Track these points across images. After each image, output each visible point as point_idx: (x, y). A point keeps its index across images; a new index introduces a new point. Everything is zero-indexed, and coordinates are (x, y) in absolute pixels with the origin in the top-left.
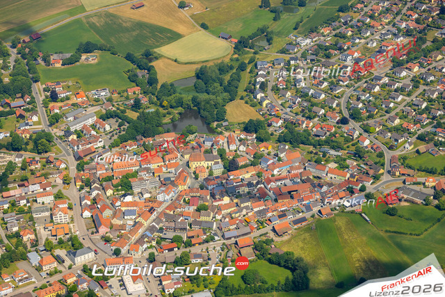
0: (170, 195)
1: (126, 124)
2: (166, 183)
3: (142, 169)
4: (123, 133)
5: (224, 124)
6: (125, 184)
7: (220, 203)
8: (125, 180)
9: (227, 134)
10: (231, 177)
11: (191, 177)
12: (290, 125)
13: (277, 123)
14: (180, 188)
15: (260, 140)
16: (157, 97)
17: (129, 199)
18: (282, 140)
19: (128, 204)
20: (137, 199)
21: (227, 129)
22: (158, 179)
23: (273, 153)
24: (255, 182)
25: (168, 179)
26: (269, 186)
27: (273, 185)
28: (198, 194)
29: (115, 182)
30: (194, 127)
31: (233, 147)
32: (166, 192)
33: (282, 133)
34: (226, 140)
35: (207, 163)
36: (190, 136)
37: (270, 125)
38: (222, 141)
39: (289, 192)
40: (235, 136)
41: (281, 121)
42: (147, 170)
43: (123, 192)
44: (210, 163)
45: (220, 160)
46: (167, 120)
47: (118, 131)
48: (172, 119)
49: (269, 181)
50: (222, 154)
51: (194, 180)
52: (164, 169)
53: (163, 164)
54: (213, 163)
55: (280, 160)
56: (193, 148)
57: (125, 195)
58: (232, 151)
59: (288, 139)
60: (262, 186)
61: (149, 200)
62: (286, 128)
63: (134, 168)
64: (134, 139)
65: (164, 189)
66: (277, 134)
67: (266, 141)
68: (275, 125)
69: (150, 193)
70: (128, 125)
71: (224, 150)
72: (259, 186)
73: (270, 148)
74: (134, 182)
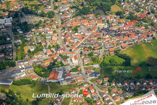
0: (90, 34)
1: (78, 10)
2: (89, 30)
3: (81, 25)
4: (77, 13)
5: (110, 12)
6: (76, 29)
7: (105, 37)
8: (76, 28)
9: (110, 15)
10: (110, 29)
11: (97, 28)
12: (131, 14)
13: (127, 13)
14: (93, 31)
15: (121, 18)
16: (89, 2)
17: (76, 34)
18: (128, 18)
19: (76, 36)
20: (79, 34)
21: (111, 14)
22: (86, 28)
24: (117, 31)
25: (90, 28)
26: (122, 33)
27: (123, 32)
28: (99, 34)
29: (72, 28)
30: (100, 13)
31: (112, 20)
32: (89, 33)
33: (128, 16)
34: (110, 17)
35: (102, 24)
36: (98, 15)
37: (124, 13)
38: (108, 17)
39: (128, 35)
40: (113, 16)
41: (128, 12)
42: (83, 25)
43: (75, 32)
45: (107, 23)
46: (92, 10)
47: (75, 12)
48: (93, 10)
49: (122, 31)
52: (89, 25)
53: (88, 24)
54: (105, 24)
56: (99, 19)
57: (75, 33)
58: (111, 21)
59: (130, 18)
60: (120, 32)
61: (83, 35)
62: (130, 14)
63: (79, 24)
64: (80, 15)
65: (88, 31)
66: (127, 16)
67: (123, 18)
68: (126, 13)
69: (83, 32)
70: (79, 11)
71: (109, 20)
73: (124, 21)
74: (78, 29)
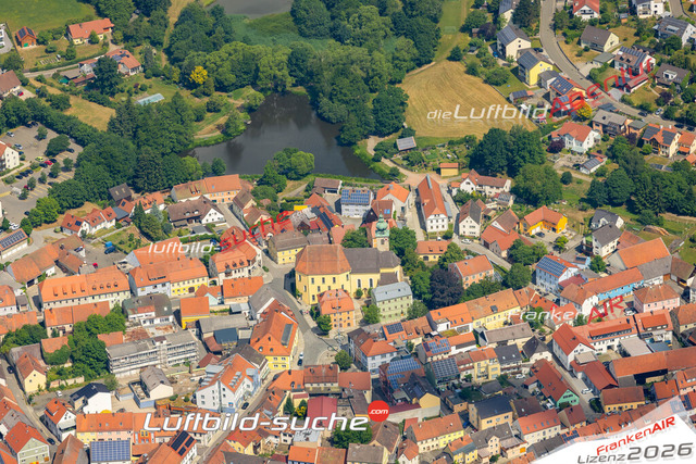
0: (241, 391)
1: (73, 145)
2: (225, 348)
3: (137, 304)
4: (64, 177)
5: (403, 144)
6: (87, 352)
7: (407, 415)
8: (86, 341)
9: (414, 178)
10: (442, 328)
11: (305, 327)
12: (624, 148)
13: (581, 140)
14: (273, 365)
15: (527, 198)
16: (168, 52)
17: (100, 403)
18: (601, 197)
19: (100, 422)
20: (127, 402)
21: (413, 161)
22: (193, 332)
23: (572, 244)
24: (520, 343)
25: (230, 333)
26: (571, 358)
27: (582, 352)
28: (335, 387)
29: (51, 345)
30: (304, 158)
31: (437, 224)
32: (228, 379)
33: (598, 174)
34: (412, 198)
35: (355, 278)
36: (290, 183)
37: (556, 148)
38: (399, 201)
39: (640, 378)
40: (443, 183)
41: (594, 135)
42: (157, 303)
43: (80, 380)
44: (365, 279)
45: (398, 269)
46: (207, 131)
47: (47, 170)
48: (225, 129)
49: (570, 341)
50: (402, 247)
51: (314, 337)
52: (213, 301)
53: (206, 281)
54: (376, 277)
55: (598, 265)
56: (303, 227)
57: (87, 392)
58: (433, 236)
59: (623, 194)
60: (547, 355)
61: (172, 408)
63: (110, 298)
64: (104, 196)
65: (217, 369)
66: (585, 177)
67: (548, 200)
68: (574, 146)
69: (172, 381)
70: (78, 149)
71: (411, 235)
72: (536, 357)
73: (562, 225)
74: (115, 345)
